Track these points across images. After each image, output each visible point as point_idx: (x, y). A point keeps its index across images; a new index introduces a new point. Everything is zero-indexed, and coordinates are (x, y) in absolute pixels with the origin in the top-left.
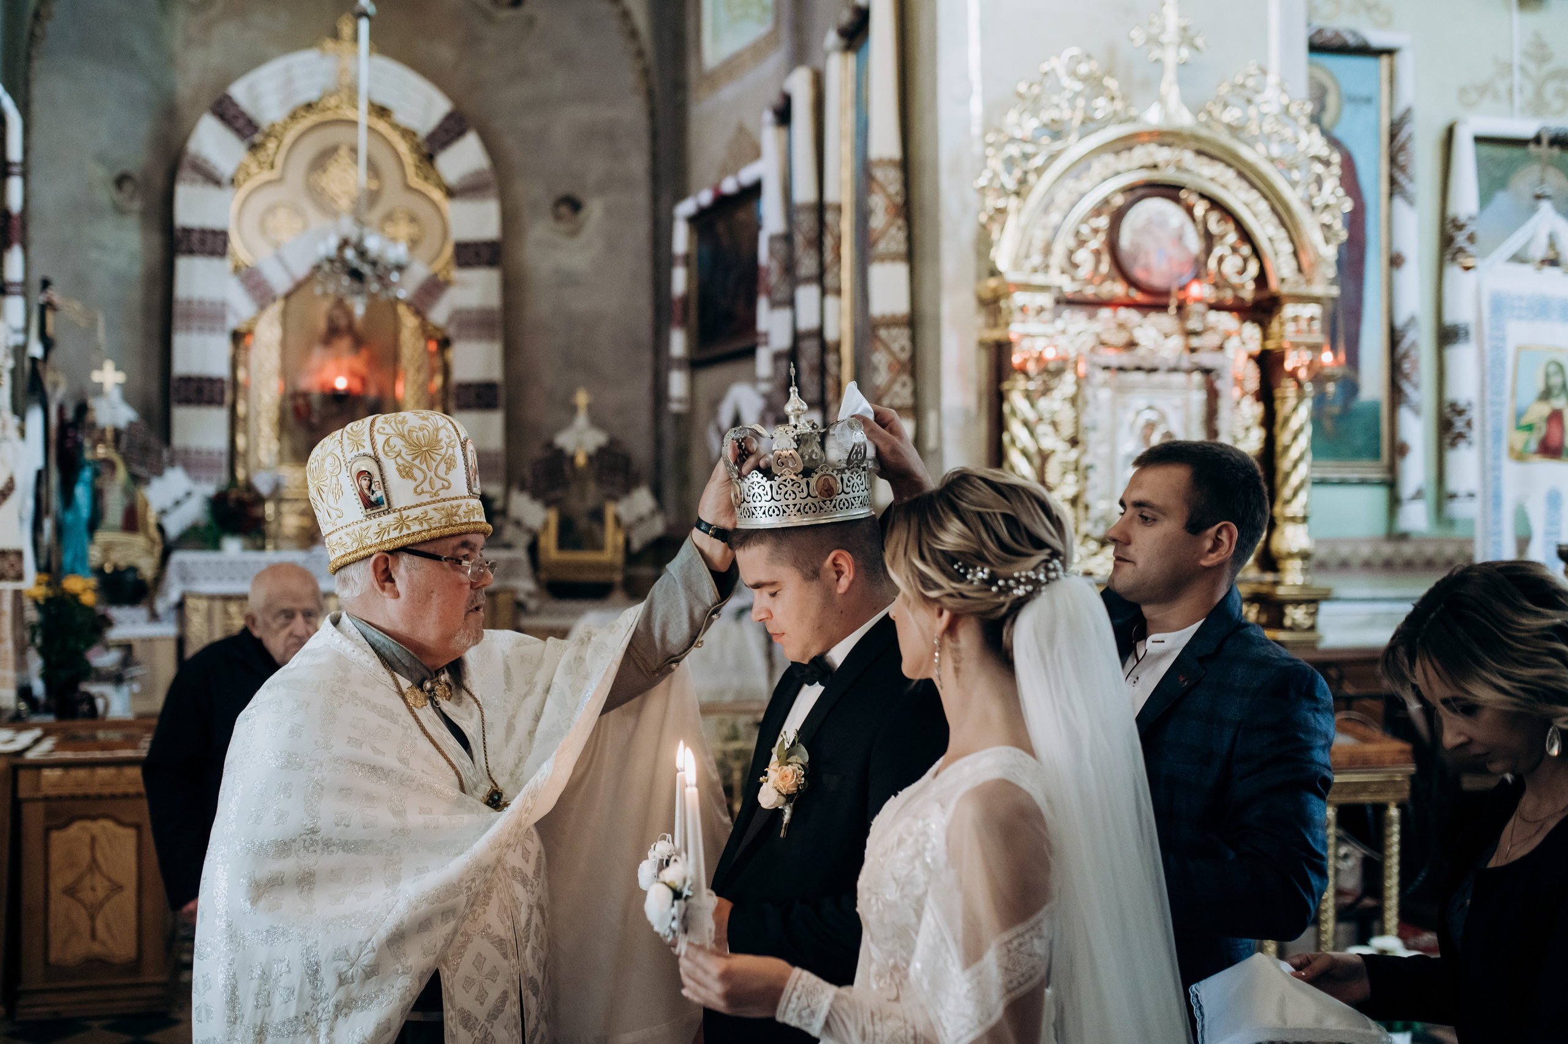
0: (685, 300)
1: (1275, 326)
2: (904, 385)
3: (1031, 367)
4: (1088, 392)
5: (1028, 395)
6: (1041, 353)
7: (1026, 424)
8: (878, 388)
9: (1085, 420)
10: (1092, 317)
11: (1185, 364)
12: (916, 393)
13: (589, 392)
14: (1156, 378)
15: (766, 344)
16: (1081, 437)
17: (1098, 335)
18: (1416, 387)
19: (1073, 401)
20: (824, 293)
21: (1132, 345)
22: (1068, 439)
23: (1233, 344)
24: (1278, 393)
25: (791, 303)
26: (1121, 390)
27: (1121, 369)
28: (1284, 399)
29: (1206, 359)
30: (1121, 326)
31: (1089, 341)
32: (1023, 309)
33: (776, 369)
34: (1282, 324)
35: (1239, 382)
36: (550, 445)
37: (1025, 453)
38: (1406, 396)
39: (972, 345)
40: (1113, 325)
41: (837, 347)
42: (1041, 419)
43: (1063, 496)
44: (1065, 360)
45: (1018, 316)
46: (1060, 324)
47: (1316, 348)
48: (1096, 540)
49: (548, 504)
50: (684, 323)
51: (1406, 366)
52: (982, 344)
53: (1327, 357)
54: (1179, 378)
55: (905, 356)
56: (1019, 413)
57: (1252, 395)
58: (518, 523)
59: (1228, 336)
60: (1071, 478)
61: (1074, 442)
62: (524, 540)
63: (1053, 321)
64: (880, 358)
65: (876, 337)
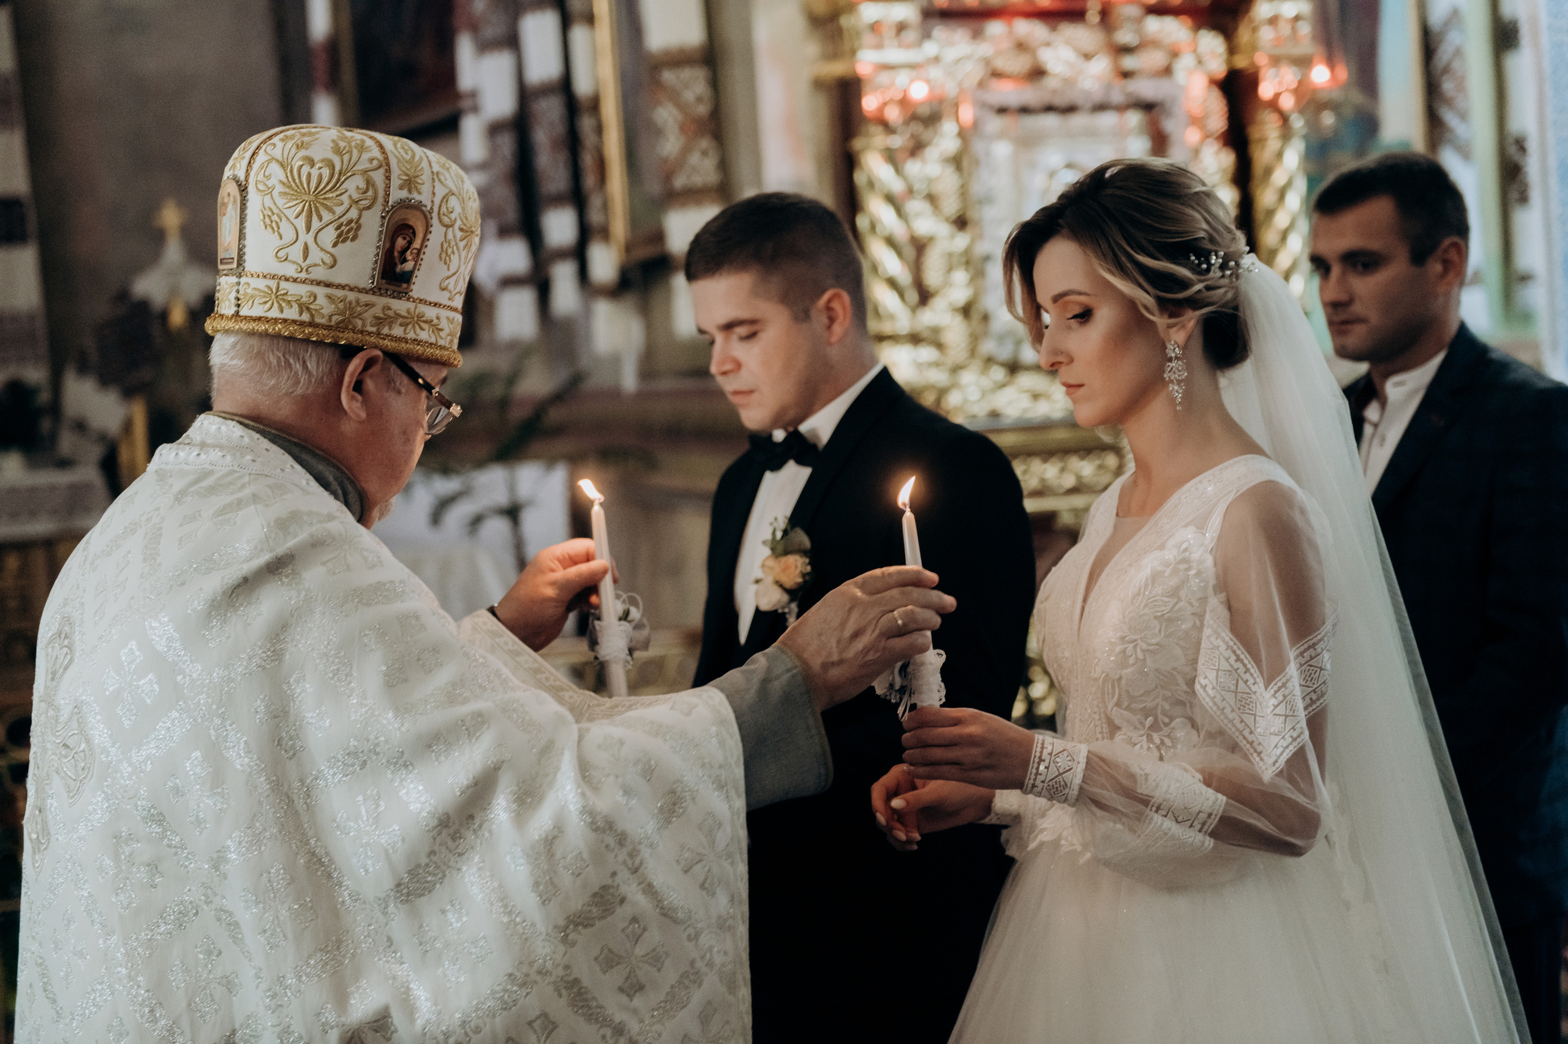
0: (332, 45)
1: (1243, 35)
2: (705, 153)
3: (893, 114)
4: (978, 147)
5: (891, 157)
6: (905, 91)
7: (890, 199)
8: (665, 161)
9: (977, 189)
10: (977, 35)
11: (1117, 97)
12: (724, 165)
13: (180, 204)
14: (1078, 121)
15: (475, 109)
16: (972, 214)
17: (987, 62)
18: (1463, 116)
19: (957, 161)
20: (566, 23)
21: (1037, 73)
22: (954, 217)
23: (1185, 62)
24: (1254, 133)
25: (512, 42)
26: (1027, 143)
27: (1025, 110)
28: (1263, 140)
29: (1146, 89)
30: (1021, 46)
31: (973, 72)
32: (875, 27)
33: (494, 149)
34: (1255, 30)
35: (1197, 121)
36: (123, 296)
37: (891, 242)
38: (1450, 131)
39: (803, 87)
40: (1006, 45)
41: (595, 105)
42: (910, 192)
43: (950, 304)
44: (941, 101)
45: (868, 38)
46: (930, 48)
47: (1303, 63)
48: (1003, 365)
49: (129, 393)
50: (333, 85)
51: (1448, 86)
52: (819, 84)
53: (1320, 75)
54: (1108, 120)
55: (703, 110)
56: (877, 185)
57: (1217, 138)
58: (81, 426)
59: (1175, 54)
60: (960, 276)
61: (961, 223)
62: (95, 453)
63: (919, 44)
64: (666, 115)
65: (657, 84)
